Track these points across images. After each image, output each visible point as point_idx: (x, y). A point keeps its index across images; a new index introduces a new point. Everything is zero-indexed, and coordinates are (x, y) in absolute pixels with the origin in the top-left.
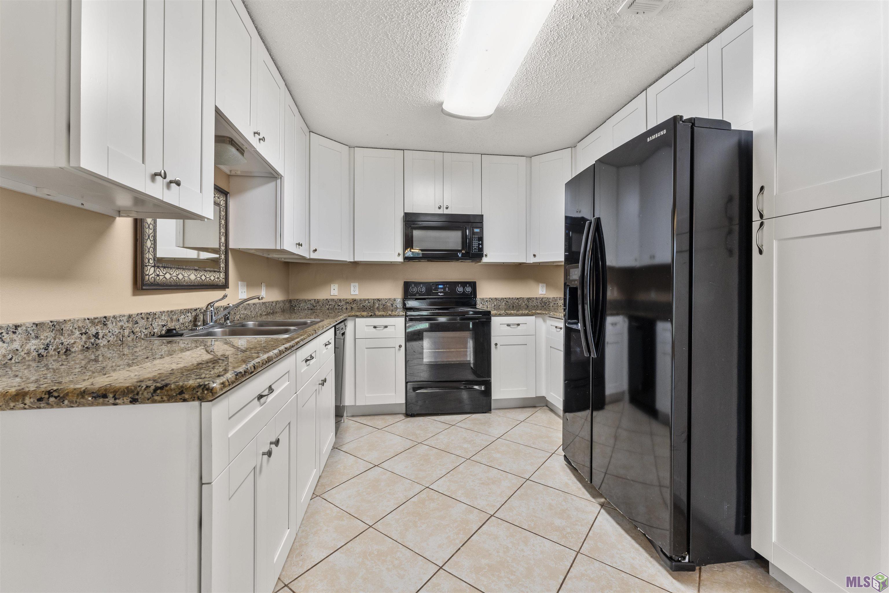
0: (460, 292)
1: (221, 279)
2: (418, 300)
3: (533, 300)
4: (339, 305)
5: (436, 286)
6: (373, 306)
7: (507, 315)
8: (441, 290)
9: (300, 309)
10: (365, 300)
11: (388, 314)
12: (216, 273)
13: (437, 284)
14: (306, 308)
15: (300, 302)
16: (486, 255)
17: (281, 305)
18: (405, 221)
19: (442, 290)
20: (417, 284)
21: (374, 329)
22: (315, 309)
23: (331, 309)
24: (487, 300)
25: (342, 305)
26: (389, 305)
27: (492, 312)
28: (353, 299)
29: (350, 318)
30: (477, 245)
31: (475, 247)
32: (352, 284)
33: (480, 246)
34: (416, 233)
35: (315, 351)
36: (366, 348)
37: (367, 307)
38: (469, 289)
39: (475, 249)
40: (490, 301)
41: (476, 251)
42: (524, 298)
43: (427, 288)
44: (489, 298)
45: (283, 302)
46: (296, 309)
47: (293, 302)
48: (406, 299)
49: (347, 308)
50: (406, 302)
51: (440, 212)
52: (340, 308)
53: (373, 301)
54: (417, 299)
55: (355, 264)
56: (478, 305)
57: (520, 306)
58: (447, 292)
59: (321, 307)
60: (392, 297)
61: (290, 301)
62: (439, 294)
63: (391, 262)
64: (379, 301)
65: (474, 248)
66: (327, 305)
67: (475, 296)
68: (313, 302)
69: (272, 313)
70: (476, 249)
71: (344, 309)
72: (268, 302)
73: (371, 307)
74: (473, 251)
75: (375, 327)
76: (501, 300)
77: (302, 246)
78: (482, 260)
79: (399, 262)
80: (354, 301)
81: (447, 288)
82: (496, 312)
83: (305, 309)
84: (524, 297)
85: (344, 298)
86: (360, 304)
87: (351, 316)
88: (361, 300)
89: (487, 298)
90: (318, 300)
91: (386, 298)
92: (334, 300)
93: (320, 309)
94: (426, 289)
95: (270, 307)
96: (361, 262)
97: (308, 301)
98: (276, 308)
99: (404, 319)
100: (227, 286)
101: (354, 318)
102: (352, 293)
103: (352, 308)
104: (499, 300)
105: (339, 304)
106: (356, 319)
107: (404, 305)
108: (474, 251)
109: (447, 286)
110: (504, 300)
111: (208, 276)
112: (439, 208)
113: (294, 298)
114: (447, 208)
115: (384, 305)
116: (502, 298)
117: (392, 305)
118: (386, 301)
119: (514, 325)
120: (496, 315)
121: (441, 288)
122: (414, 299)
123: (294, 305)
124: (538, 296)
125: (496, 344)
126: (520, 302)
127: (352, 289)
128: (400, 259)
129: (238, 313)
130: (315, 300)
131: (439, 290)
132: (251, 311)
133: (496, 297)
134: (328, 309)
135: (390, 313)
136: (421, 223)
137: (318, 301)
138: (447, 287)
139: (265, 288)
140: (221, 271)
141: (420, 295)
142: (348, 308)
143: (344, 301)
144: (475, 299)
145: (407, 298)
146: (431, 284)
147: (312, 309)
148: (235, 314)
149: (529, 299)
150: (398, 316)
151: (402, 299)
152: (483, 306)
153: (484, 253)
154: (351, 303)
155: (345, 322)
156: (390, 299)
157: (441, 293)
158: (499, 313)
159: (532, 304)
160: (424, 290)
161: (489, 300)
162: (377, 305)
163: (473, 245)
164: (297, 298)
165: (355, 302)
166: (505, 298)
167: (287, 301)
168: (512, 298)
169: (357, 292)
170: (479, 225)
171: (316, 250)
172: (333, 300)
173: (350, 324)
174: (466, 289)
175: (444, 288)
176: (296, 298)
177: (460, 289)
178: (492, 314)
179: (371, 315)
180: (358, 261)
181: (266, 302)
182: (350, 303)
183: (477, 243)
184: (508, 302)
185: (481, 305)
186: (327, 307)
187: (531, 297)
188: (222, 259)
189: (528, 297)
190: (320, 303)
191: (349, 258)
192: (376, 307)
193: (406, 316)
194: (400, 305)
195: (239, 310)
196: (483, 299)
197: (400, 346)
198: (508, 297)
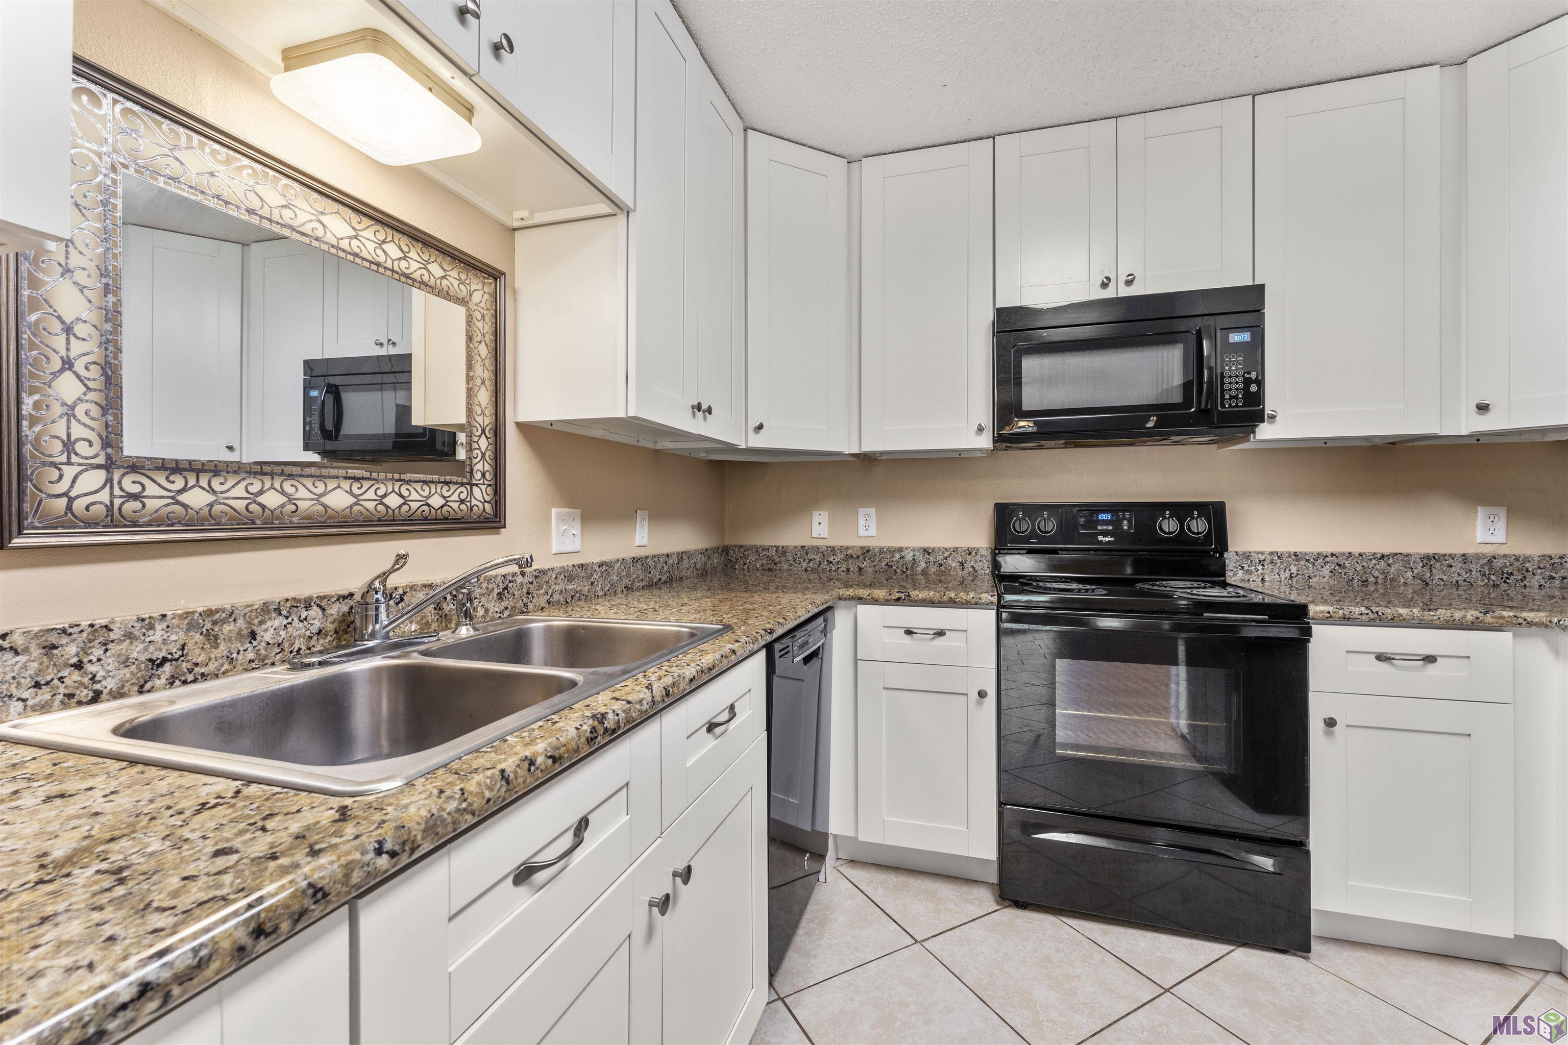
0: (1170, 533)
1: (474, 502)
2: (1034, 555)
3: (1451, 561)
4: (831, 562)
5: (1091, 515)
6: (912, 567)
7: (1379, 621)
8: (1105, 528)
9: (746, 567)
10: (892, 551)
11: (945, 598)
12: (453, 487)
13: (1094, 508)
14: (758, 566)
15: (746, 553)
16: (1272, 417)
17: (699, 560)
18: (998, 332)
19: (1110, 528)
20: (1033, 510)
21: (908, 637)
22: (778, 568)
23: (813, 570)
24: (1262, 558)
25: (838, 563)
26: (954, 565)
27: (1313, 609)
28: (862, 548)
29: (841, 603)
30: (1241, 386)
31: (1233, 393)
32: (862, 511)
33: (1254, 388)
34: (1031, 365)
35: (627, 784)
36: (884, 688)
37: (898, 568)
38: (1199, 526)
39: (1231, 397)
40: (1272, 562)
41: (1237, 406)
42: (1408, 555)
43: (1061, 521)
44: (1271, 553)
45: (704, 552)
46: (737, 567)
47: (731, 552)
48: (999, 549)
49: (848, 570)
50: (1000, 559)
51: (1109, 293)
52: (833, 569)
53: (912, 554)
54: (1030, 552)
55: (867, 460)
56: (1231, 574)
57: (1392, 580)
58: (1127, 533)
59: (791, 565)
60: (964, 543)
61: (726, 550)
62: (1100, 538)
63: (960, 451)
64: (929, 554)
65: (1227, 396)
66: (804, 560)
67: (1223, 546)
68: (772, 552)
69: (665, 582)
70: (1236, 397)
71: (843, 571)
72: (654, 557)
73: (907, 568)
74: (1223, 406)
75: (909, 632)
76: (1316, 560)
77: (710, 413)
78: (1254, 432)
79: (981, 450)
80: (866, 551)
81: (1125, 522)
82: (1330, 609)
83: (757, 570)
84: (1410, 551)
85: (842, 545)
86: (880, 561)
87: (845, 599)
88: (881, 551)
89: (1263, 553)
90: (783, 547)
91: (947, 546)
92: (818, 548)
93: (788, 570)
94: (1060, 525)
95: (659, 566)
96: (882, 453)
97: (763, 550)
98: (681, 568)
99: (992, 614)
100: (500, 521)
101: (852, 603)
102: (862, 532)
103: (860, 569)
104: (1307, 561)
105: (832, 560)
106: (859, 606)
107: (996, 565)
108: (1230, 406)
109: (1124, 514)
110: (1327, 559)
111: (415, 495)
112: (1104, 285)
113: (734, 543)
114: (1129, 283)
115: (941, 565)
116: (1319, 554)
117: (963, 565)
118: (947, 554)
119: (1407, 658)
120: (1329, 620)
121: (1106, 522)
122: (1024, 552)
123: (733, 559)
124: (1470, 550)
125: (1330, 723)
126: (1393, 570)
127: (861, 521)
128: (985, 442)
129: (542, 591)
130: (777, 547)
131: (1100, 528)
132: (592, 583)
133: (1298, 550)
134: (806, 570)
135: (953, 595)
136: (1045, 333)
137: (782, 551)
138: (1125, 519)
139: (646, 523)
140: (474, 482)
141: (1042, 540)
142: (852, 569)
143: (841, 552)
144: (1222, 555)
145: (1004, 549)
146: (1075, 510)
147: (770, 570)
148: (528, 593)
149: (1429, 560)
150: (976, 605)
151: (989, 551)
152: (1247, 577)
153: (1268, 411)
154: (858, 557)
155: (828, 614)
156: (955, 550)
157: (1105, 535)
158: (1341, 612)
159: (1445, 578)
160: (1050, 525)
161: (1269, 558)
162: (923, 565)
163: (1226, 387)
164: (741, 543)
165: (868, 555)
166: (1332, 555)
167: (715, 550)
168: (1360, 555)
169: (873, 532)
170: (1249, 319)
171: (760, 427)
172: (816, 549)
173: (842, 620)
174: (1189, 527)
175: (1116, 523)
176: (737, 543)
177: (1170, 525)
178: (1311, 614)
179: (899, 599)
180: (874, 453)
181: (647, 557)
182: (855, 556)
183: (1241, 379)
184: (1345, 567)
185: (1241, 572)
186: (804, 564)
187: (1442, 551)
188: (479, 449)
189: (1431, 550)
190: (788, 555)
191: (850, 447)
192: (919, 569)
193: (1000, 606)
194: (984, 567)
195: (547, 582)
196: (1247, 556)
197: (982, 694)
198: (1346, 549)
